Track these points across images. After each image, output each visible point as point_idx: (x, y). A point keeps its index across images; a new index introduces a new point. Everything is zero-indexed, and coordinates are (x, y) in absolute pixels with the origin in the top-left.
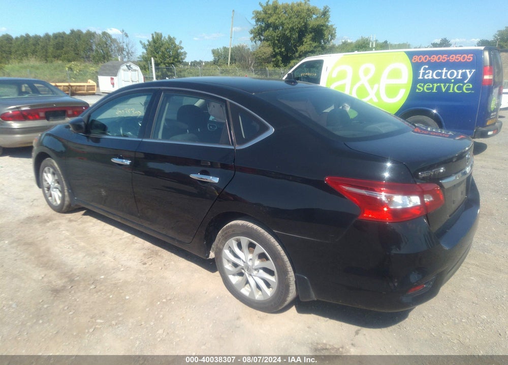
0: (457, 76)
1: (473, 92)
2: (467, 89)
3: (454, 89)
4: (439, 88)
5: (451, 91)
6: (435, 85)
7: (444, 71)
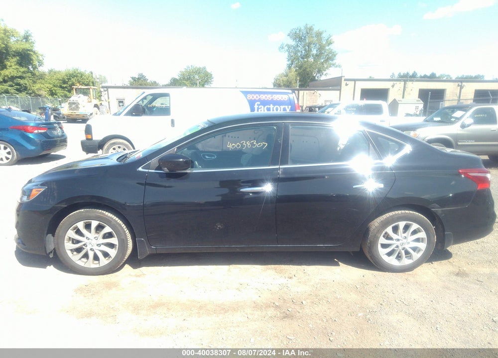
0: (280, 110)
7: (271, 106)
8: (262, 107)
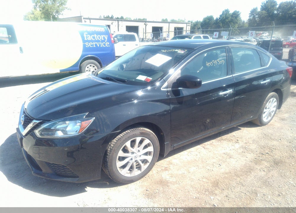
0: (102, 39)
1: (110, 46)
2: (107, 45)
3: (102, 45)
4: (96, 45)
5: (101, 46)
6: (94, 43)
7: (95, 36)
8: (90, 36)
